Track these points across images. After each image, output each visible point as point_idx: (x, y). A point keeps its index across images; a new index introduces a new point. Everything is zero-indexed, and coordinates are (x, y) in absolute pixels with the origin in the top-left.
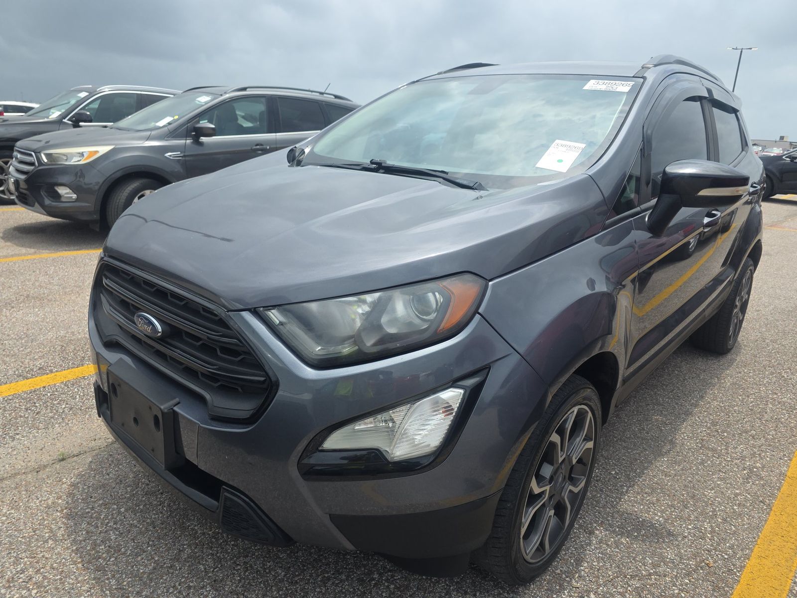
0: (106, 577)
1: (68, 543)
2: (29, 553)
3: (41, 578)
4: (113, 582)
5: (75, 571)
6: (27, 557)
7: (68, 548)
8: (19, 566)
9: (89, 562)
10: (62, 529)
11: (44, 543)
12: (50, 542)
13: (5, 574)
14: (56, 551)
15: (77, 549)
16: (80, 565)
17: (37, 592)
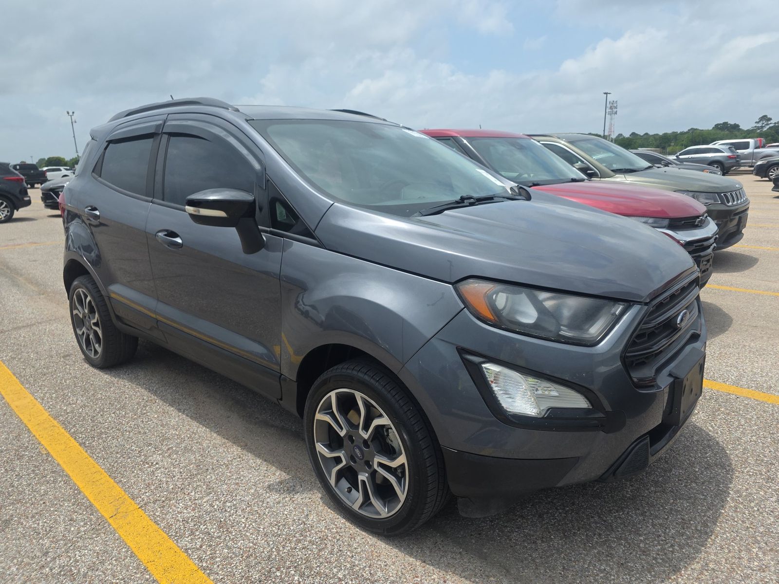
0: (709, 519)
1: (703, 555)
2: (732, 574)
3: (743, 553)
4: (708, 514)
5: (719, 537)
6: (737, 573)
7: (706, 552)
8: (748, 572)
9: (706, 533)
10: (693, 567)
11: (716, 571)
12: (711, 566)
13: (762, 577)
14: (715, 558)
15: (703, 546)
16: (713, 537)
17: (754, 548)
